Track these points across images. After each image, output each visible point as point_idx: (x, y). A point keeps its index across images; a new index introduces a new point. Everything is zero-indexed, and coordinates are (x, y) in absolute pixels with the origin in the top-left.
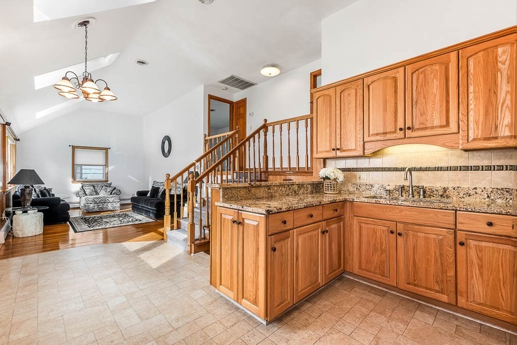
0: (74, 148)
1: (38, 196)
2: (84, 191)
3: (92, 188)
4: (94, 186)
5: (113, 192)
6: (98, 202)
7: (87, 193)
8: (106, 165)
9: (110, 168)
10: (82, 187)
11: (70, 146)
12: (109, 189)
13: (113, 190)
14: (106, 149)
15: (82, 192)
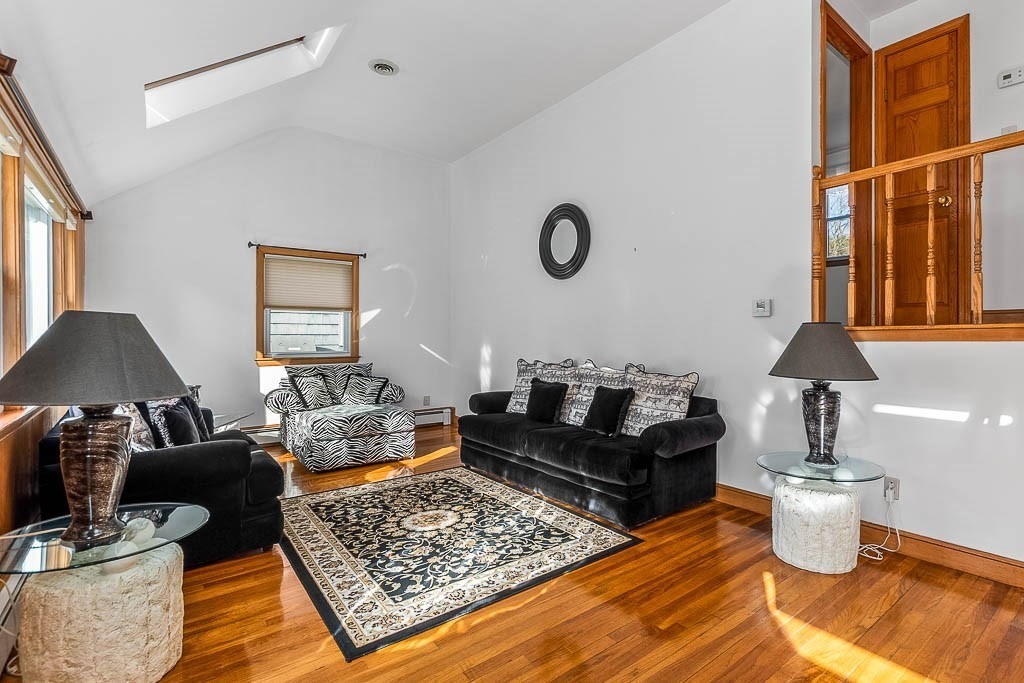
0: (262, 251)
1: (158, 441)
2: (299, 391)
3: (321, 383)
4: (324, 376)
5: (383, 395)
6: (351, 434)
7: (307, 399)
8: (353, 308)
9: (366, 317)
10: (292, 379)
11: (250, 245)
12: (371, 386)
13: (382, 389)
14: (354, 259)
15: (293, 398)
